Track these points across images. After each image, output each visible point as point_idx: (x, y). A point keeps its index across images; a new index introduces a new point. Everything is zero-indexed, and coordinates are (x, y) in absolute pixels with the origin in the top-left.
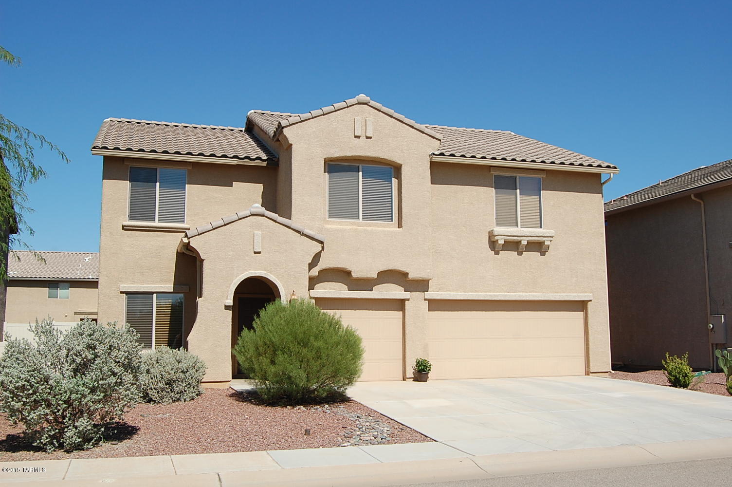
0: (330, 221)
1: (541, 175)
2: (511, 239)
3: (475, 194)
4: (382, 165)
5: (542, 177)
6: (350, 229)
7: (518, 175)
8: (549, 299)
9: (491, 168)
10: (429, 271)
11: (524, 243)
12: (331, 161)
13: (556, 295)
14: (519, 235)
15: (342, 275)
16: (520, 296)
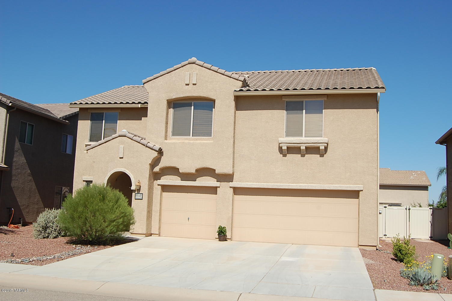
0: (172, 138)
1: (322, 98)
2: (292, 146)
3: (270, 115)
4: (206, 101)
5: (324, 100)
6: (180, 142)
7: (304, 100)
8: (325, 189)
9: (283, 96)
10: (229, 168)
11: (303, 148)
12: (175, 101)
13: (330, 186)
14: (298, 142)
15: (173, 171)
16: (300, 186)
